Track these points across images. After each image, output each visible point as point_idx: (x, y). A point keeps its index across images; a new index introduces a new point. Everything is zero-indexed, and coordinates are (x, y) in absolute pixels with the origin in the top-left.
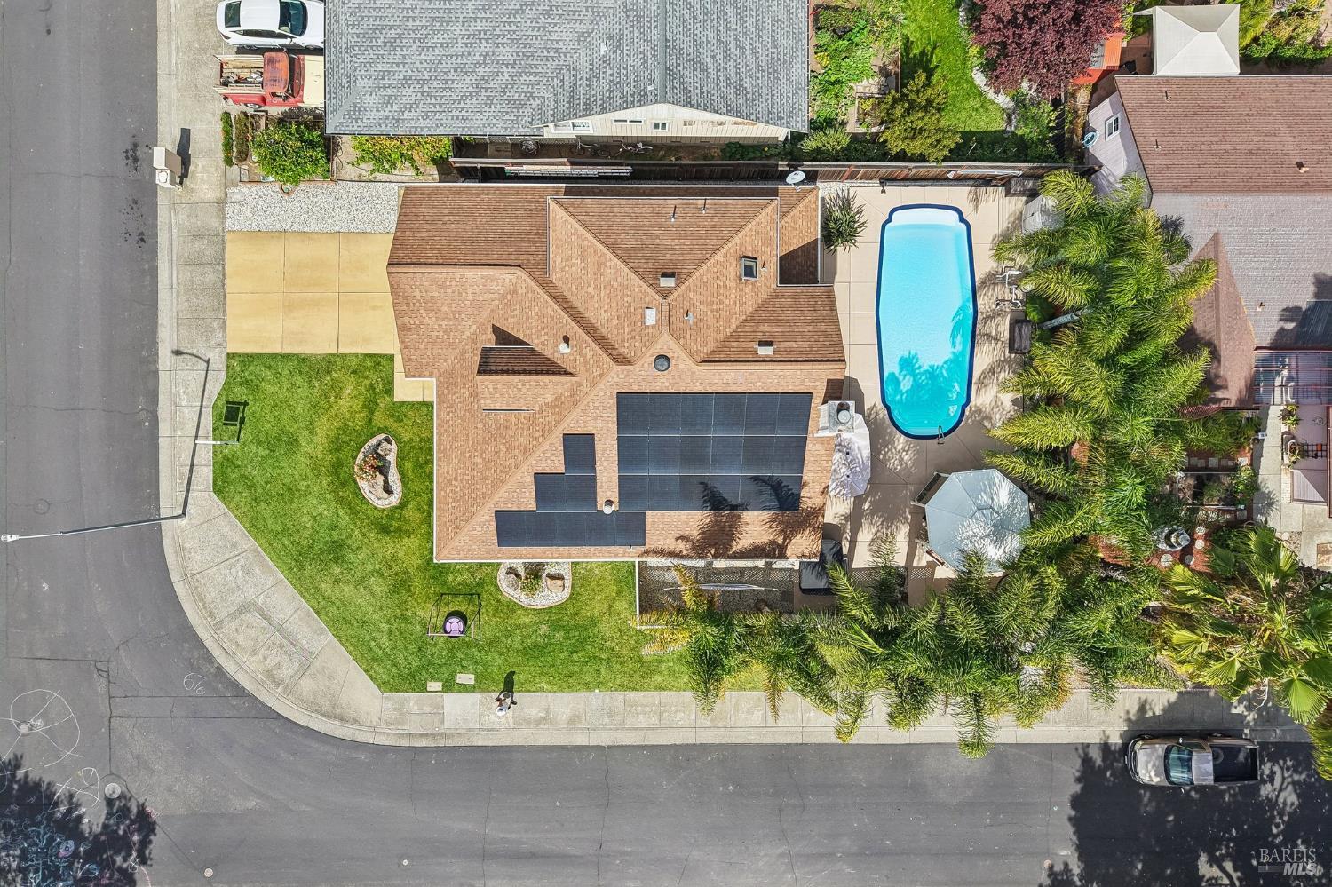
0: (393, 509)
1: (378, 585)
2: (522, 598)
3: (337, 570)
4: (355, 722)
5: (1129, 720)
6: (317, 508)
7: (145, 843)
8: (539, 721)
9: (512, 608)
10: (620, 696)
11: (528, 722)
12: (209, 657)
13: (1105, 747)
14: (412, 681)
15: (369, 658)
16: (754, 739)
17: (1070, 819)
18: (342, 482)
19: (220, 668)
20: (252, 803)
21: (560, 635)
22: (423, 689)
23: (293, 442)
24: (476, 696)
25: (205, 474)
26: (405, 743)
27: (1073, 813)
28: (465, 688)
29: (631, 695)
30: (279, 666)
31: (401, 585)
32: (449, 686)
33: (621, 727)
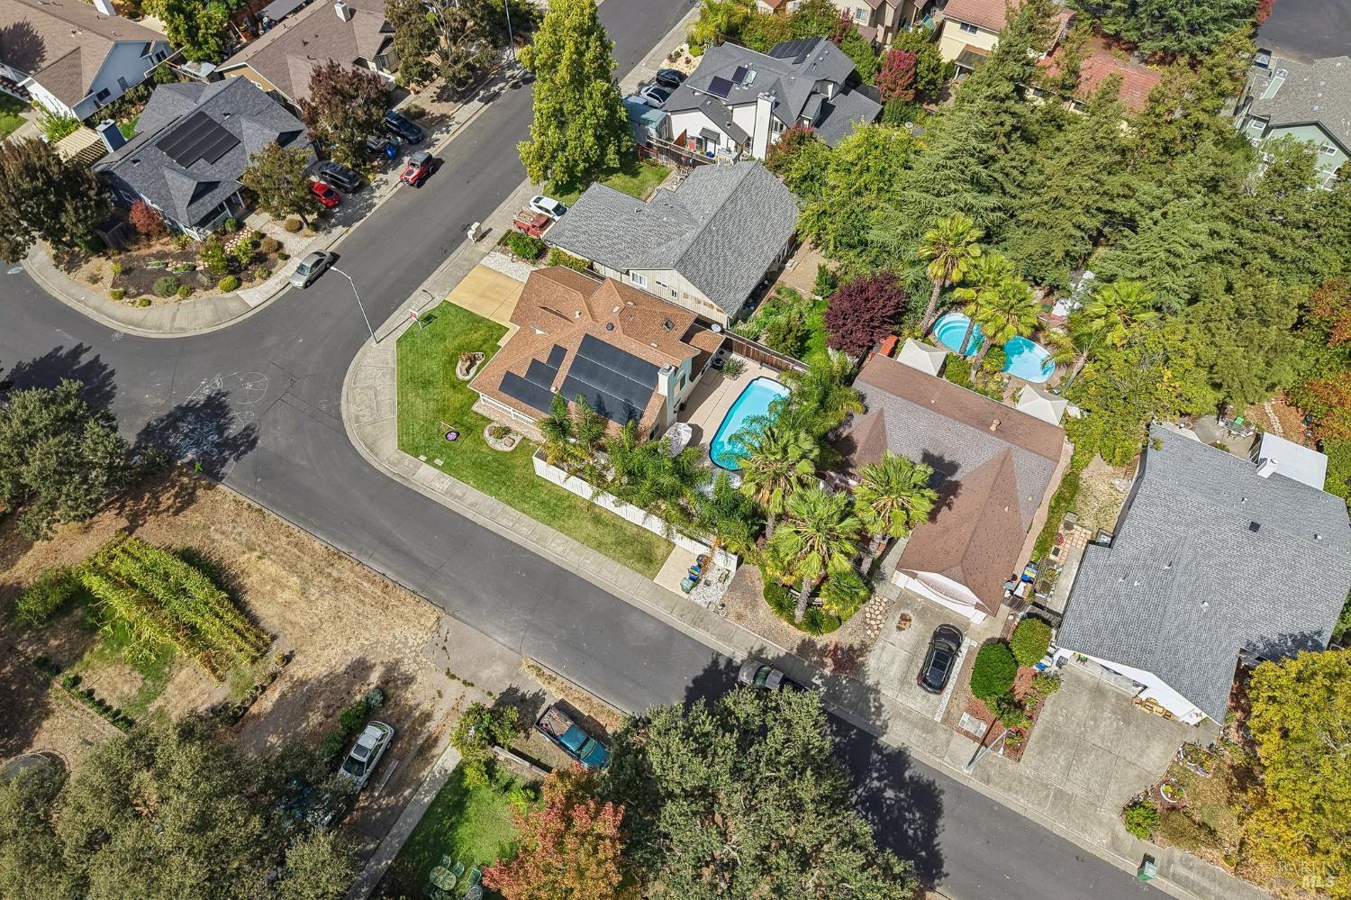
0: (463, 381)
1: (432, 405)
2: (491, 441)
3: (421, 391)
4: (376, 455)
5: (750, 653)
6: (432, 366)
7: (244, 452)
8: (457, 497)
9: (484, 442)
10: (502, 505)
11: (452, 495)
12: (339, 398)
13: (730, 661)
14: (415, 451)
15: (404, 430)
16: (552, 559)
17: (687, 688)
18: (452, 362)
19: (339, 405)
20: (304, 463)
21: (495, 464)
22: (417, 457)
23: (444, 338)
24: (437, 471)
25: (399, 333)
26: (389, 475)
27: (691, 685)
28: (436, 466)
29: (508, 508)
30: (364, 416)
31: (442, 411)
32: (430, 461)
33: (493, 519)
